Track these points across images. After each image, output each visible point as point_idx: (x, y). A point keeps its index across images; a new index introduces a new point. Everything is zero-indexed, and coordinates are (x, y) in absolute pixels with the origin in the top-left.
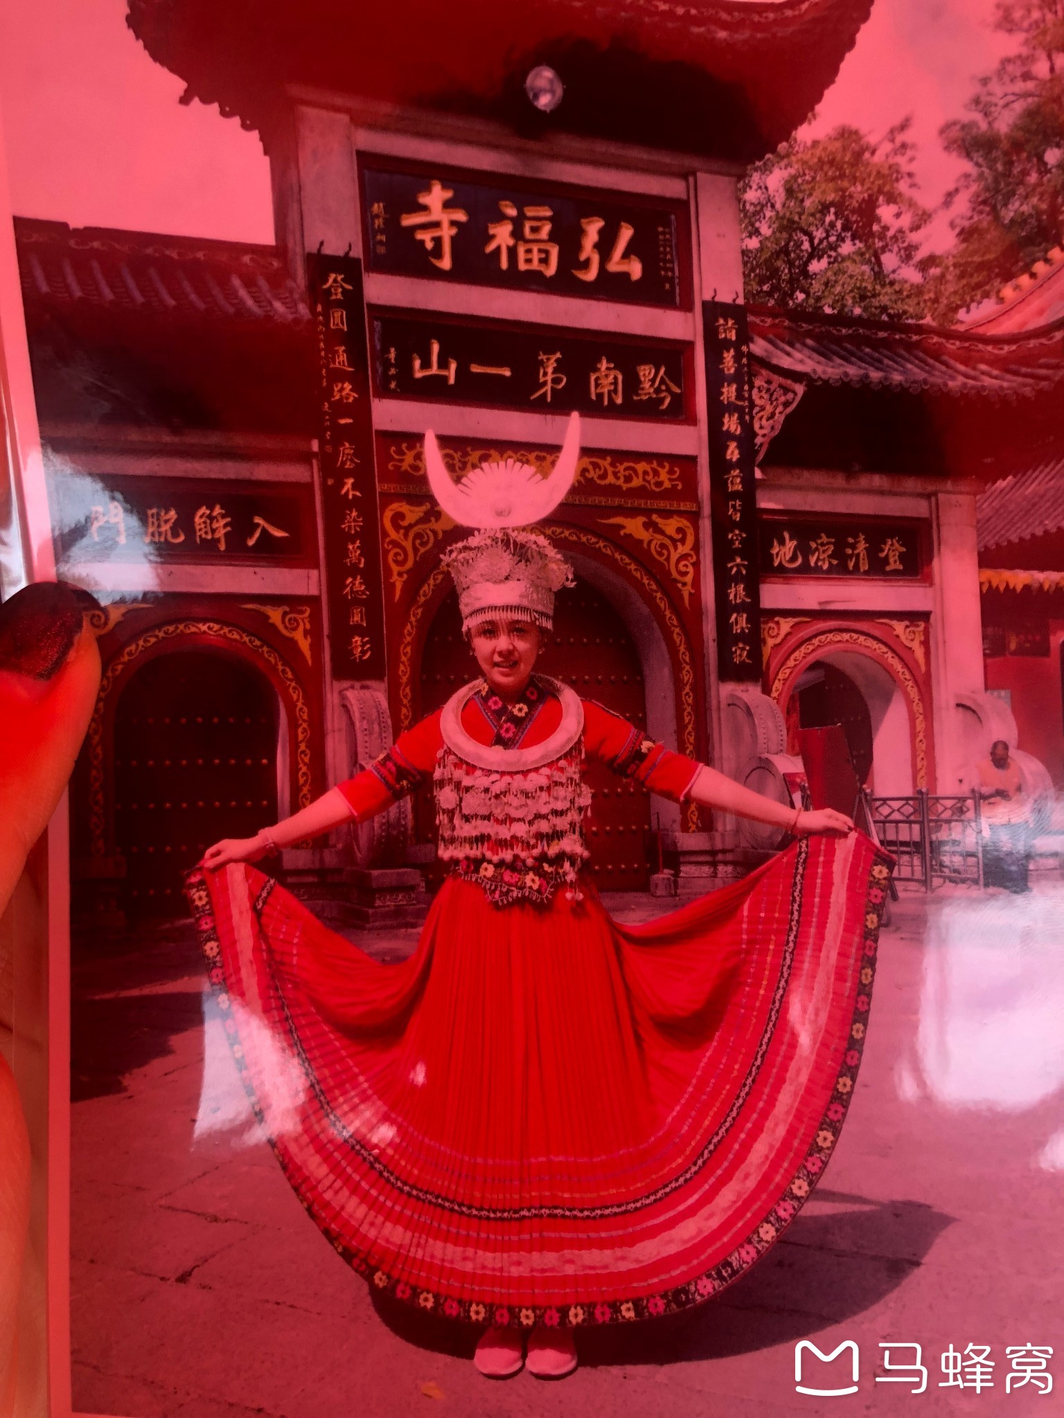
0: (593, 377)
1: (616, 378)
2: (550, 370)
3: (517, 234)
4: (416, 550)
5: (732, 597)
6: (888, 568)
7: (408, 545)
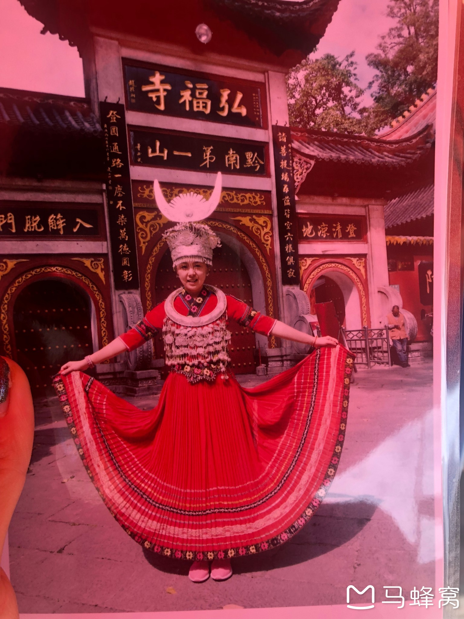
0: (227, 157)
1: (236, 158)
2: (208, 154)
3: (193, 95)
4: (151, 232)
5: (287, 250)
6: (350, 236)
7: (147, 230)
